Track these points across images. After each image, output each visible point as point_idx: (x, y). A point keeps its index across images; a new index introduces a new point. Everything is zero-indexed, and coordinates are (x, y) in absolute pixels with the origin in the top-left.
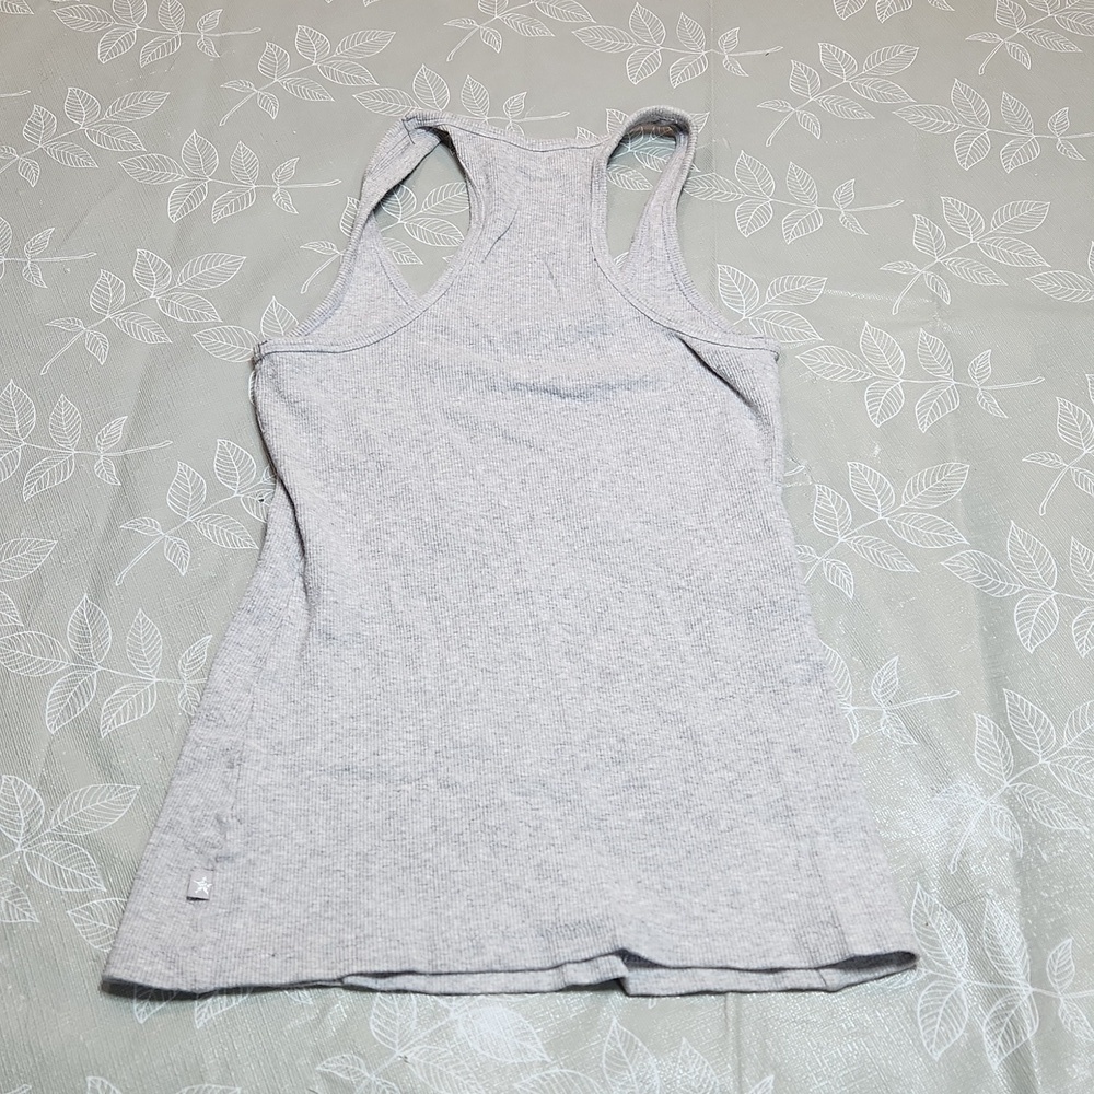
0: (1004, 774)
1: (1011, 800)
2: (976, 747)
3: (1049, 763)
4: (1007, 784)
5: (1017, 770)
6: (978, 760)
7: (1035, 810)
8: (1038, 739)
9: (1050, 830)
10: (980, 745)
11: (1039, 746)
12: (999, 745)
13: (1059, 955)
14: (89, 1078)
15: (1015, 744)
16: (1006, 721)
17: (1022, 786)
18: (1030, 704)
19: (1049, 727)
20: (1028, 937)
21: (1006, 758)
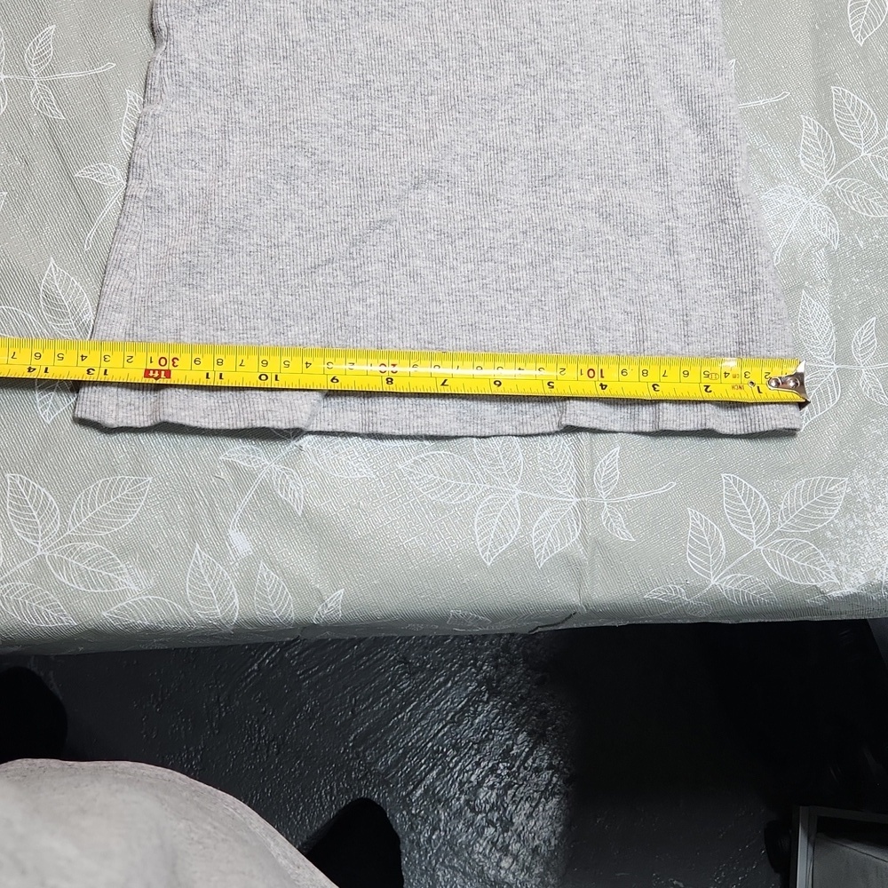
0: (825, 174)
1: (830, 199)
2: (802, 148)
3: (870, 155)
4: (827, 182)
5: (839, 166)
6: (802, 162)
7: (854, 202)
8: (862, 132)
9: (867, 218)
10: (805, 146)
11: (862, 139)
12: (823, 144)
13: (865, 332)
14: (8, 475)
15: (839, 142)
16: (831, 120)
17: (842, 182)
18: (856, 98)
19: (873, 119)
20: (836, 322)
21: (828, 157)
